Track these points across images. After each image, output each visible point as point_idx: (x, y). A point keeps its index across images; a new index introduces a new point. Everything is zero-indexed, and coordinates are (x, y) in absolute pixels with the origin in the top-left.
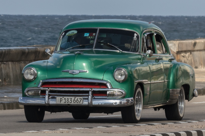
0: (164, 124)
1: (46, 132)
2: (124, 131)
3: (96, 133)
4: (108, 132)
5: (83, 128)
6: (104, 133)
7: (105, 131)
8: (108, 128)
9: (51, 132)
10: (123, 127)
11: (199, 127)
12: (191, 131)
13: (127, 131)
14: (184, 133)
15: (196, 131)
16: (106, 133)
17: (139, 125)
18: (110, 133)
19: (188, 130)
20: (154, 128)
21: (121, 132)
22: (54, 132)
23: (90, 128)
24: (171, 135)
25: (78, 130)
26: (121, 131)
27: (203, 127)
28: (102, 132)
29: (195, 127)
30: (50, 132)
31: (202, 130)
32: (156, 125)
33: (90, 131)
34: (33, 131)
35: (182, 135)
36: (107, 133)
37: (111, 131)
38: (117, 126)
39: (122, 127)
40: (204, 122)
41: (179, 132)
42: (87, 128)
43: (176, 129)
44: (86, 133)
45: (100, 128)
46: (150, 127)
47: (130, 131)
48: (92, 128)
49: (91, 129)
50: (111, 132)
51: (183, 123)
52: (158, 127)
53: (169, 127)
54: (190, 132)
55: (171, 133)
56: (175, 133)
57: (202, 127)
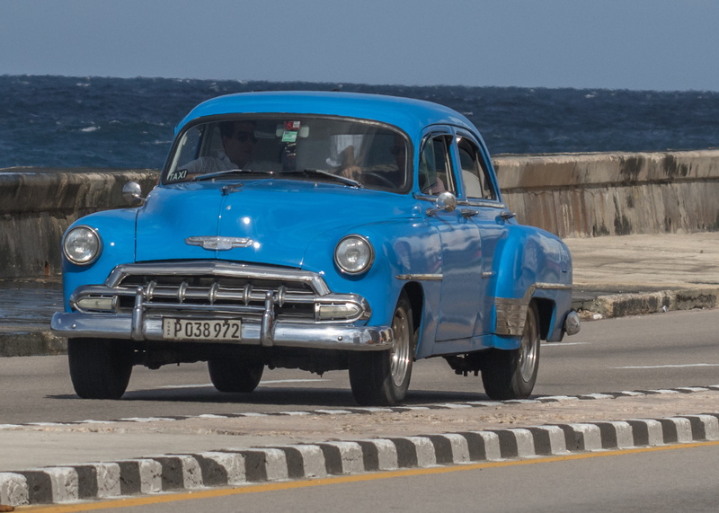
0: (401, 411)
1: (47, 429)
2: (280, 430)
3: (195, 434)
4: (233, 431)
5: (158, 419)
6: (221, 436)
7: (223, 428)
8: (232, 419)
9: (59, 427)
10: (278, 417)
11: (506, 420)
12: (482, 433)
13: (288, 430)
14: (460, 437)
15: (495, 432)
16: (226, 435)
17: (325, 413)
18: (239, 434)
19: (470, 428)
20: (369, 423)
21: (271, 433)
22: (69, 430)
23: (177, 418)
24: (422, 443)
25: (143, 424)
26: (270, 430)
27: (517, 421)
28: (213, 431)
29: (492, 420)
30: (57, 430)
31: (513, 431)
32: (374, 413)
33: (178, 426)
34: (9, 426)
35: (456, 443)
36: (229, 433)
37: (241, 429)
38: (259, 415)
39: (273, 416)
40: (519, 405)
41: (445, 435)
42: (168, 419)
43: (435, 426)
44: (166, 433)
45: (207, 419)
46: (359, 418)
47: (297, 429)
48: (184, 418)
49: (182, 421)
50: (242, 431)
51: (458, 409)
52: (380, 419)
53: (416, 419)
54: (479, 435)
55: (419, 438)
56: (433, 438)
57: (515, 422)
